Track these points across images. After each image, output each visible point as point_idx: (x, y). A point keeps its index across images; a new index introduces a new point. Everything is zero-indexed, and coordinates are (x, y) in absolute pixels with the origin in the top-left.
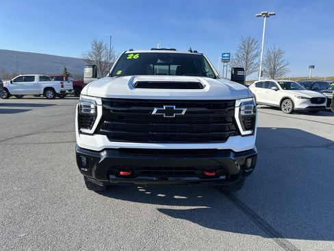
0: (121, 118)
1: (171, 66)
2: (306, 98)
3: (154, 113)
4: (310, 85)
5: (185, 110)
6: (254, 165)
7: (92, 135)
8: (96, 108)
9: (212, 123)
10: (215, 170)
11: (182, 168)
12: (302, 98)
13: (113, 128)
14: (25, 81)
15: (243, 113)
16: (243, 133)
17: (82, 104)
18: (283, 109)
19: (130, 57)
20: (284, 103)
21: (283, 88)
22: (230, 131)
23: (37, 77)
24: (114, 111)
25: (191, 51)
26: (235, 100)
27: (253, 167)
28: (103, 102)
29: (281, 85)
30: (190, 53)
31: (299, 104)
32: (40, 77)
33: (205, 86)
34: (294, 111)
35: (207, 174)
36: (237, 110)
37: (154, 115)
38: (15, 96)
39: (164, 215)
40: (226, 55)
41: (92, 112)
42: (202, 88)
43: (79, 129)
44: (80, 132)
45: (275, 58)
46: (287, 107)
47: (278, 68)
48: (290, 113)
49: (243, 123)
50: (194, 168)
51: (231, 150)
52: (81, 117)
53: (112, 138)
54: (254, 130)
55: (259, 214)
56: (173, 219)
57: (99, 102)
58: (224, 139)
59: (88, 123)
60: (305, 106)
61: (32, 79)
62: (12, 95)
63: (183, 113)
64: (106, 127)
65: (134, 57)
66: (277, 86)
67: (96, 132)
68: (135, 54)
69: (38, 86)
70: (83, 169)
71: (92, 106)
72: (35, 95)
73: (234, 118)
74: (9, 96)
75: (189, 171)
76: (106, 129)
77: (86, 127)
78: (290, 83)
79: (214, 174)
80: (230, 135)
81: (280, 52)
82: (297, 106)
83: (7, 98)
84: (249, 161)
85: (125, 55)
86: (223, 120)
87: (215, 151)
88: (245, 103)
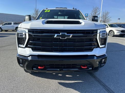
0: (39, 39)
1: (65, 17)
2: (119, 30)
3: (55, 36)
4: (120, 25)
5: (71, 35)
6: (105, 62)
7: (24, 48)
8: (25, 34)
9: (86, 42)
10: (87, 65)
11: (70, 65)
12: (118, 30)
13: (34, 44)
14: (8, 24)
15: (101, 37)
16: (101, 46)
17: (18, 32)
18: (110, 35)
19: (46, 12)
20: (110, 33)
21: (110, 27)
22: (95, 45)
23: (12, 23)
24: (34, 36)
25: (74, 9)
26: (97, 30)
27: (105, 63)
28: (29, 31)
29: (109, 25)
30: (73, 9)
31: (116, 33)
32: (14, 23)
33: (82, 23)
34: (114, 36)
35: (83, 67)
36: (98, 35)
37: (55, 38)
38: (5, 30)
39: (61, 86)
40: (87, 15)
41: (24, 36)
42: (80, 24)
43: (18, 45)
44: (19, 47)
45: (106, 15)
46: (111, 34)
47: (107, 19)
48: (113, 36)
49: (101, 41)
50: (76, 65)
51: (95, 55)
52: (19, 39)
53: (34, 49)
54: (106, 45)
55: (107, 84)
56: (66, 88)
57: (27, 31)
58: (91, 50)
59: (22, 42)
60: (118, 34)
61: (11, 24)
62: (3, 30)
63: (71, 37)
64: (31, 44)
65: (48, 11)
66: (107, 26)
67: (26, 47)
68: (48, 10)
69: (13, 27)
70: (20, 65)
71: (24, 33)
72: (12, 30)
73: (96, 39)
74: (2, 30)
75: (74, 66)
76: (31, 45)
77: (21, 44)
78: (113, 24)
79: (86, 68)
80: (94, 48)
81: (108, 13)
82: (116, 34)
83: (1, 31)
84: (103, 60)
85: (44, 11)
86: (91, 40)
87: (87, 56)
88: (102, 31)
